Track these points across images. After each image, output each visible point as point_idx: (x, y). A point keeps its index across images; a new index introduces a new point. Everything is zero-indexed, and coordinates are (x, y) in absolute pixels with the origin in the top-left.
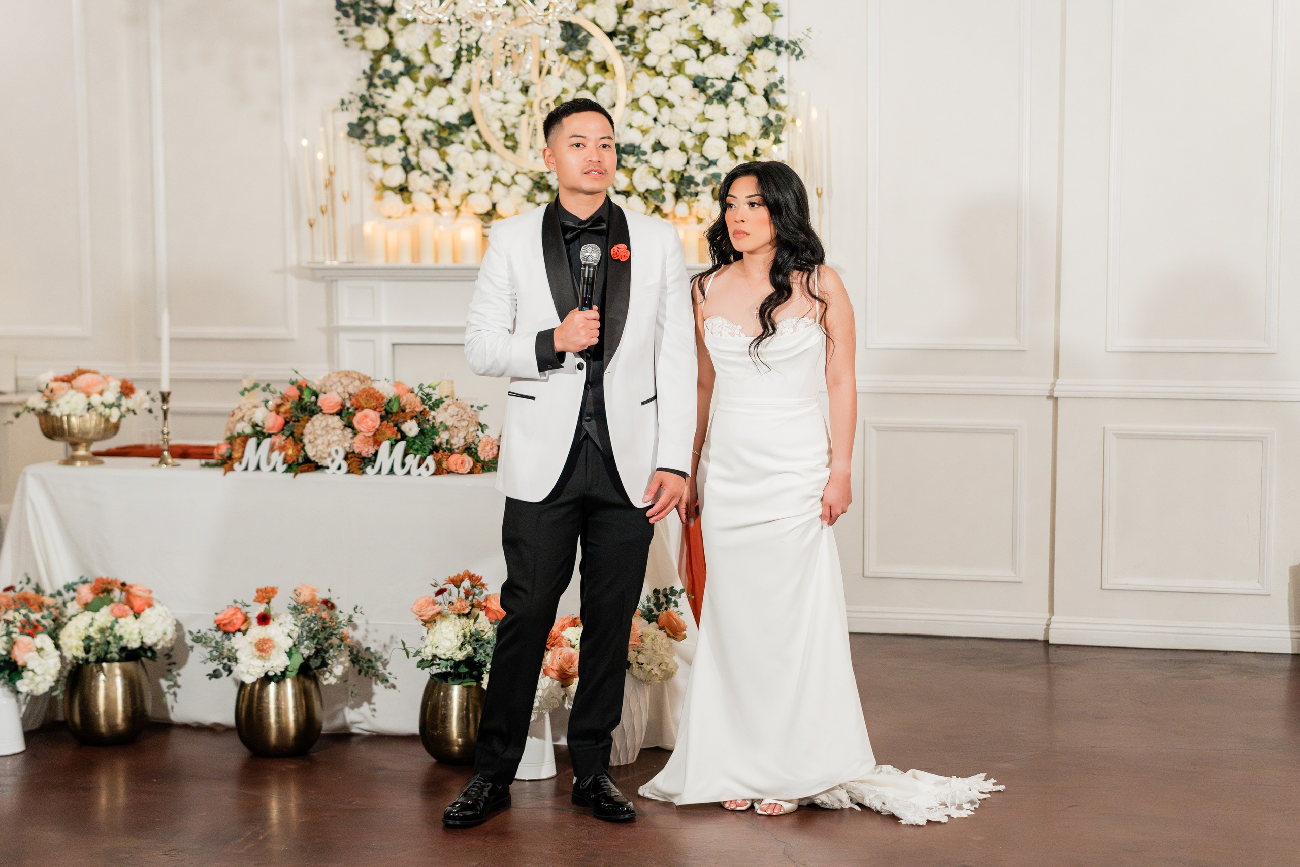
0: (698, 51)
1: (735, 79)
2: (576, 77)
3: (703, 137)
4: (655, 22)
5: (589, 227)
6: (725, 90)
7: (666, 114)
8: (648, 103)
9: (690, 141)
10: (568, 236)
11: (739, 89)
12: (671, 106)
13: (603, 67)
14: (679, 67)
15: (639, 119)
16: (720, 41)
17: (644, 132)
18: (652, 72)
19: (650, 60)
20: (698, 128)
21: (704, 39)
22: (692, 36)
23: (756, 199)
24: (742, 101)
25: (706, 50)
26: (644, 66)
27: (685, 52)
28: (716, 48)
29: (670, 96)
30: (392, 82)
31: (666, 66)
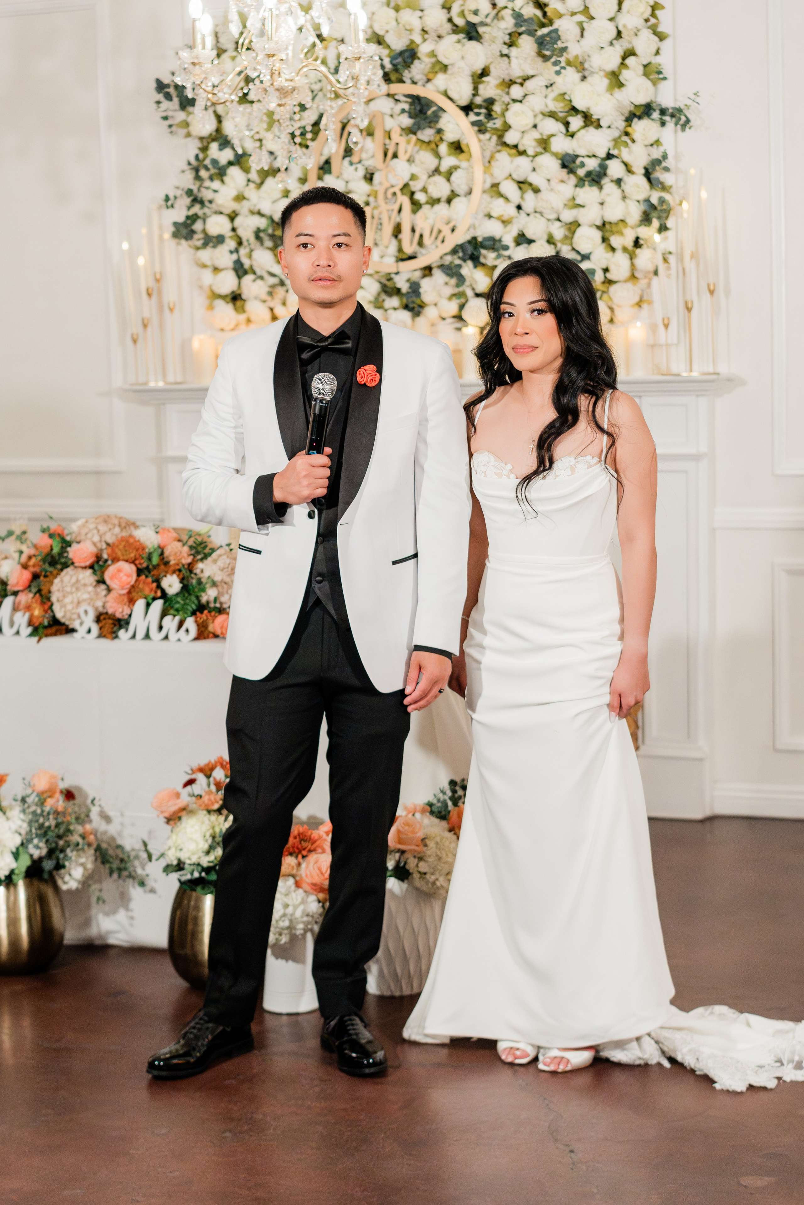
0: (567, 124)
1: (609, 156)
2: (427, 160)
3: (574, 226)
4: (516, 91)
5: (329, 344)
6: (598, 169)
7: (530, 200)
8: (509, 189)
9: (558, 232)
10: (305, 356)
11: (615, 169)
12: (537, 191)
13: (457, 147)
14: (544, 144)
15: (499, 207)
16: (592, 111)
17: (505, 222)
18: (514, 151)
19: (511, 138)
20: (568, 216)
21: (574, 110)
22: (559, 107)
23: (542, 305)
24: (619, 182)
25: (576, 122)
26: (505, 144)
27: (551, 126)
28: (588, 119)
29: (535, 179)
30: (221, 173)
31: (529, 143)
